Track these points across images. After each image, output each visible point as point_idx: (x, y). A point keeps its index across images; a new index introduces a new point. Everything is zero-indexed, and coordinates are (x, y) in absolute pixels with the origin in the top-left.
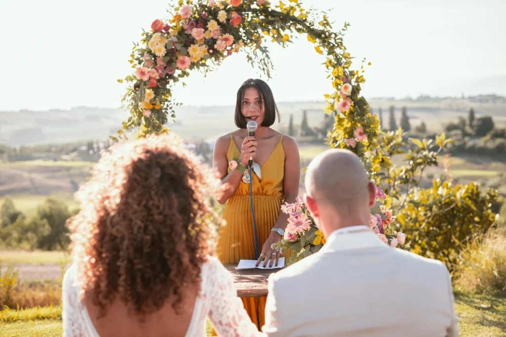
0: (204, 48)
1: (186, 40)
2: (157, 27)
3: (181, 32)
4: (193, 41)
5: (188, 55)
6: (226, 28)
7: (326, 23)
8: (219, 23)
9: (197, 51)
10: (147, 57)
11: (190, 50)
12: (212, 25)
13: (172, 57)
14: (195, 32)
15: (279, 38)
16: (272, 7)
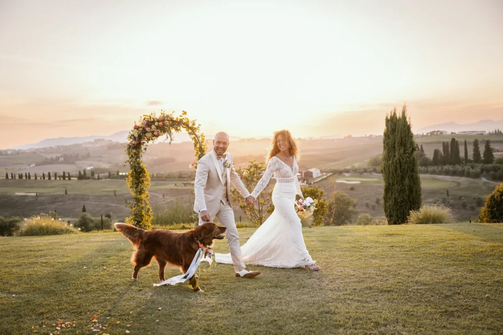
0: (151, 134)
1: (145, 132)
2: (136, 128)
3: (144, 129)
4: (147, 132)
5: (145, 136)
6: (158, 127)
7: (194, 124)
8: (156, 126)
9: (149, 135)
10: (132, 137)
11: (146, 134)
12: (153, 127)
13: (140, 137)
14: (147, 129)
15: (177, 130)
16: (175, 119)
